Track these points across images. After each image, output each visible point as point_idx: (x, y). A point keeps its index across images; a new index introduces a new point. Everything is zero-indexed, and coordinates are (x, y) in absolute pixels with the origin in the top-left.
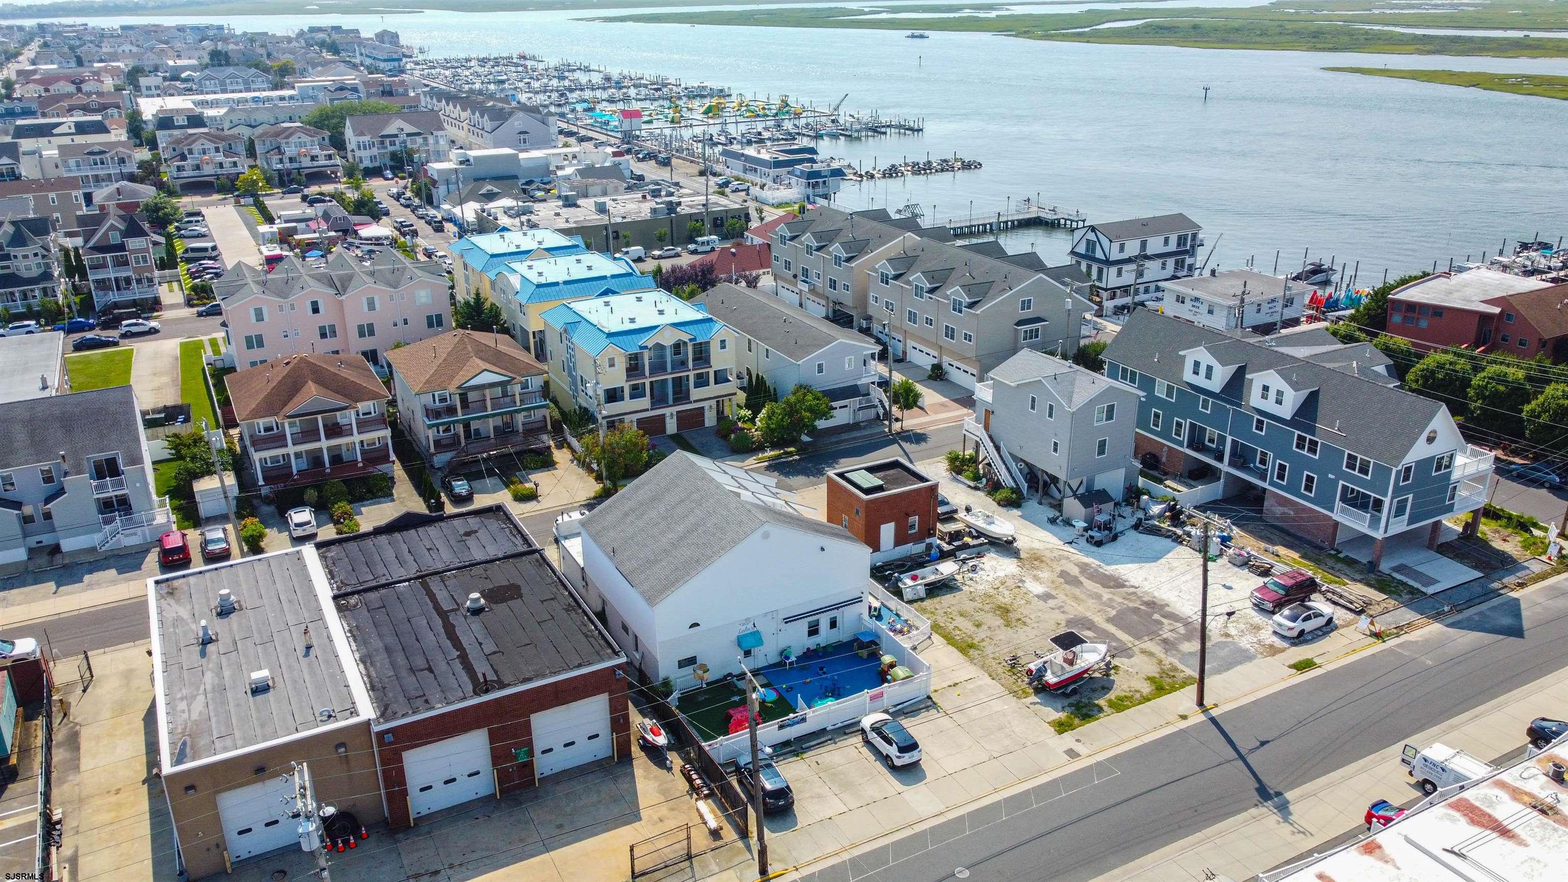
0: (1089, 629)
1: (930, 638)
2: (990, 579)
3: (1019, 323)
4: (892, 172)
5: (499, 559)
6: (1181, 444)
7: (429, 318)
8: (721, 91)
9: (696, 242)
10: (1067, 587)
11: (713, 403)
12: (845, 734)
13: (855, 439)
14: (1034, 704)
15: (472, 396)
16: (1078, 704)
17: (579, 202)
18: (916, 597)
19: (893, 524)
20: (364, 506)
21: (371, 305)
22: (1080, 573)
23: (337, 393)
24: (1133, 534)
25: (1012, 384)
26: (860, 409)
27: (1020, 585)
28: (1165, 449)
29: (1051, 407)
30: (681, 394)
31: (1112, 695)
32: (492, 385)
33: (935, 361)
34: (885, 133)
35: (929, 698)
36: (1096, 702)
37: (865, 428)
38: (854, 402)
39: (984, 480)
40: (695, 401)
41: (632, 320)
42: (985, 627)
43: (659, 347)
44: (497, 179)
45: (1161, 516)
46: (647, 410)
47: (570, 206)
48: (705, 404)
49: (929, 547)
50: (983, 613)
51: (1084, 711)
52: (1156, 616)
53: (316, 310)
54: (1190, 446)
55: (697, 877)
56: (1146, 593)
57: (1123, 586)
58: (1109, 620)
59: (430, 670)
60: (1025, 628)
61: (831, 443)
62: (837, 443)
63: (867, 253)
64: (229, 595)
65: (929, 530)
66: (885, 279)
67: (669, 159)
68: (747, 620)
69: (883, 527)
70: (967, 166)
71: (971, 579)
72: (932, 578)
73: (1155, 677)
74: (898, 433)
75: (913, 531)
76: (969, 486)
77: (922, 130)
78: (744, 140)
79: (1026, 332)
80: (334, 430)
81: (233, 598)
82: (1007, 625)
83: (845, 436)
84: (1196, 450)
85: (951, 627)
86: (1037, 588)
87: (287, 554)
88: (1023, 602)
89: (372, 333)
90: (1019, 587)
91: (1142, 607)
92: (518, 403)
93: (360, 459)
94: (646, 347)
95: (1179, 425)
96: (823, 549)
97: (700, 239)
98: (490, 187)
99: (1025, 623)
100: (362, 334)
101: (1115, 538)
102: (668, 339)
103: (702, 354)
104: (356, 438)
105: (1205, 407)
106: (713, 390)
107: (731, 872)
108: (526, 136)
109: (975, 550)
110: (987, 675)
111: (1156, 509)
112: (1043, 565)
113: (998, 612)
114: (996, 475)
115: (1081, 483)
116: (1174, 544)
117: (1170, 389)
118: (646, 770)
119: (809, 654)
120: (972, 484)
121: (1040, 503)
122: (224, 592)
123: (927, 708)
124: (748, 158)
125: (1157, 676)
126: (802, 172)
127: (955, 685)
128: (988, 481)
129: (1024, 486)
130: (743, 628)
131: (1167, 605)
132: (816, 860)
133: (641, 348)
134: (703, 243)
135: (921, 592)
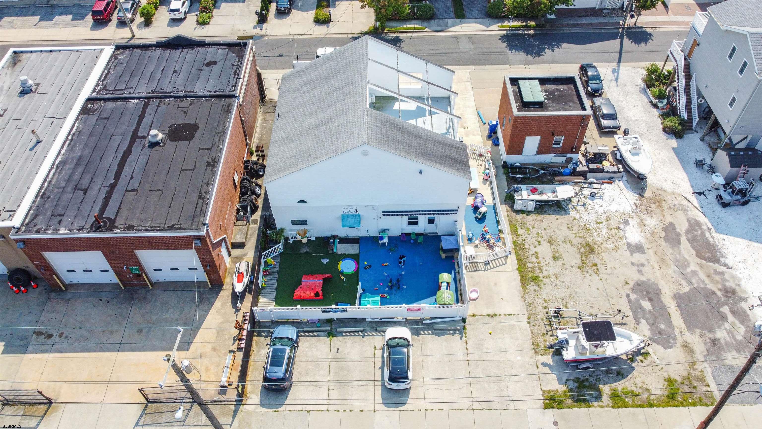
0: (651, 300)
1: (507, 257)
2: (600, 210)
10: (663, 243)
12: (376, 330)
13: (589, 25)
16: (583, 381)
18: (524, 209)
19: (538, 138)
20: (226, 2)
22: (687, 232)
25: (722, 27)
27: (622, 226)
29: (745, 64)
31: (620, 386)
35: (464, 320)
36: (601, 386)
37: (605, 16)
39: (665, 101)
42: (560, 262)
49: (569, 160)
50: (569, 245)
51: (584, 392)
52: (725, 309)
55: (187, 422)
56: (734, 277)
57: (717, 261)
58: (677, 297)
59: (86, 190)
60: (595, 277)
61: (569, 25)
62: (574, 25)
65: (572, 148)
68: (351, 207)
69: (528, 138)
71: (584, 205)
73: (675, 381)
74: (629, 28)
75: (557, 146)
76: (651, 102)
82: (581, 268)
83: (584, 20)
85: (533, 250)
87: (95, 50)
88: (613, 246)
90: (619, 228)
91: (719, 293)
96: (421, 172)
99: (597, 271)
101: (745, 203)
109: (608, 175)
110: (526, 316)
112: (658, 211)
113: (583, 250)
114: (676, 101)
115: (746, 138)
118: (223, 305)
120: (654, 101)
121: (702, 140)
122: (24, 78)
123: (455, 331)
125: (679, 379)
127: (494, 315)
128: (667, 103)
129: (696, 120)
130: (347, 210)
135: (531, 206)
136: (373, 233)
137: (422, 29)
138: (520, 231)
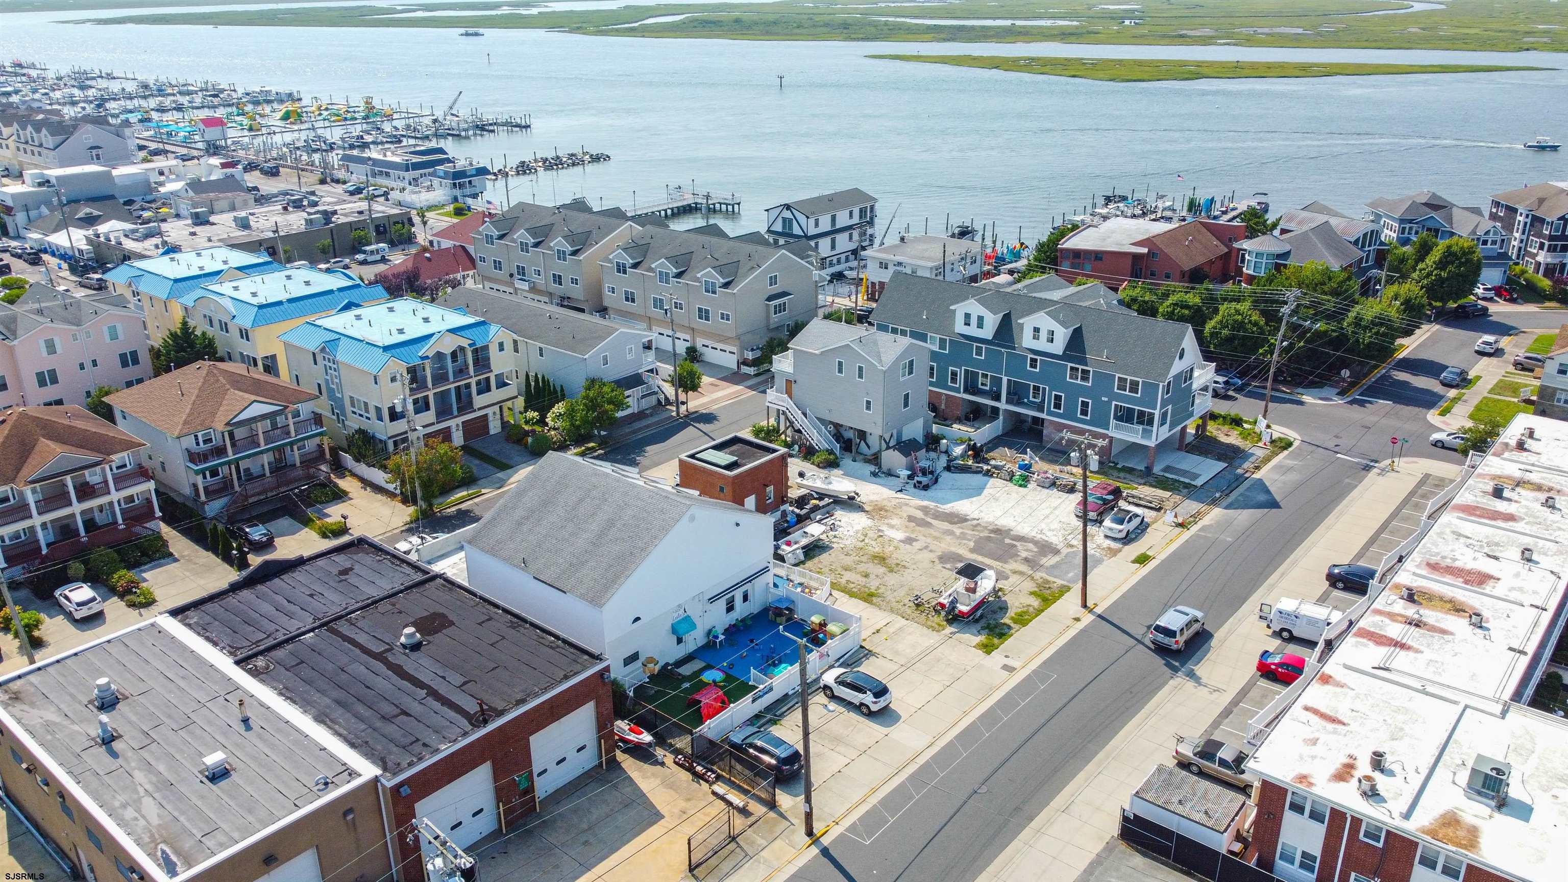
1: (831, 594)
2: (851, 533)
3: (769, 299)
4: (524, 169)
5: (401, 592)
6: (957, 390)
7: (123, 357)
8: (290, 95)
9: (364, 252)
10: (921, 529)
11: (496, 408)
13: (648, 426)
14: (954, 633)
15: (240, 433)
16: (989, 626)
17: (213, 219)
18: (797, 561)
19: (752, 496)
20: (145, 571)
21: (51, 347)
22: (925, 515)
23: (82, 447)
24: (946, 474)
25: (816, 352)
26: (643, 397)
27: (881, 534)
28: (943, 397)
29: (860, 369)
30: (465, 404)
31: (1011, 613)
32: (263, 417)
33: (688, 344)
34: (493, 131)
35: (862, 647)
36: (1003, 621)
37: (651, 415)
38: (637, 391)
39: (796, 447)
40: (480, 409)
41: (401, 331)
42: (872, 576)
43: (439, 356)
44: (93, 200)
45: (964, 456)
46: (433, 424)
47: (201, 224)
48: (489, 411)
49: (786, 513)
50: (863, 564)
51: (997, 631)
52: (1007, 541)
54: (966, 391)
55: (751, 854)
56: (987, 522)
57: (966, 520)
58: (972, 551)
59: (405, 713)
60: (908, 570)
62: (634, 432)
63: (591, 245)
64: (108, 683)
65: (783, 498)
66: (621, 269)
67: (277, 167)
68: (680, 606)
69: (746, 501)
70: (596, 159)
71: (835, 537)
72: (804, 541)
74: (686, 416)
75: (770, 501)
77: (529, 126)
78: (346, 145)
79: (775, 307)
80: (86, 491)
81: (113, 686)
82: (891, 571)
83: (637, 425)
84: (973, 393)
85: (843, 581)
86: (899, 535)
87: (139, 630)
88: (891, 548)
89: (54, 381)
90: (881, 536)
91: (992, 535)
92: (293, 434)
93: (120, 521)
94: (427, 357)
95: (954, 374)
96: (738, 525)
97: (368, 248)
98: (88, 210)
99: (905, 567)
100: (42, 383)
101: (937, 480)
102: (448, 346)
103: (482, 359)
104: (115, 496)
105: (979, 353)
106: (496, 395)
107: (778, 841)
108: (100, 151)
109: (826, 510)
110: (900, 617)
111: (958, 450)
112: (889, 514)
113: (876, 561)
114: (807, 440)
115: (893, 434)
116: (986, 478)
117: (942, 342)
118: (639, 770)
119: (732, 631)
121: (854, 461)
122: (102, 681)
123: (867, 655)
124: (375, 162)
125: (1036, 589)
126: (446, 173)
127: (878, 631)
128: (800, 448)
129: (837, 446)
130: (676, 615)
131: (1010, 530)
132: (849, 811)
133: (423, 358)
134: (372, 252)
135: (801, 555)
136: (701, 641)
137: (478, 492)
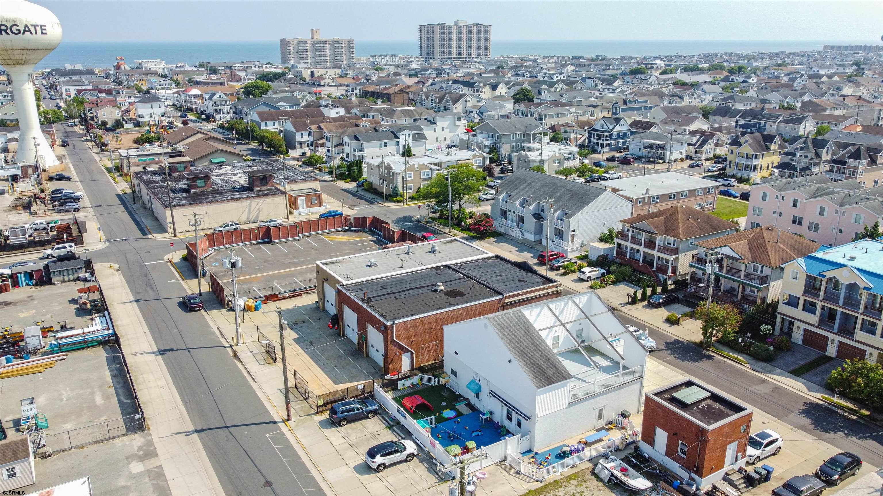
1: (537, 481)
7: (857, 234)
19: (666, 434)
30: (847, 330)
32: (731, 258)
43: (838, 282)
53: (795, 205)
65: (695, 466)
69: (658, 429)
75: (683, 456)
92: (742, 277)
94: (824, 276)
102: (845, 278)
103: (875, 305)
104: (656, 253)
130: (476, 377)
133: (820, 275)
135: (605, 475)
138: (574, 482)
